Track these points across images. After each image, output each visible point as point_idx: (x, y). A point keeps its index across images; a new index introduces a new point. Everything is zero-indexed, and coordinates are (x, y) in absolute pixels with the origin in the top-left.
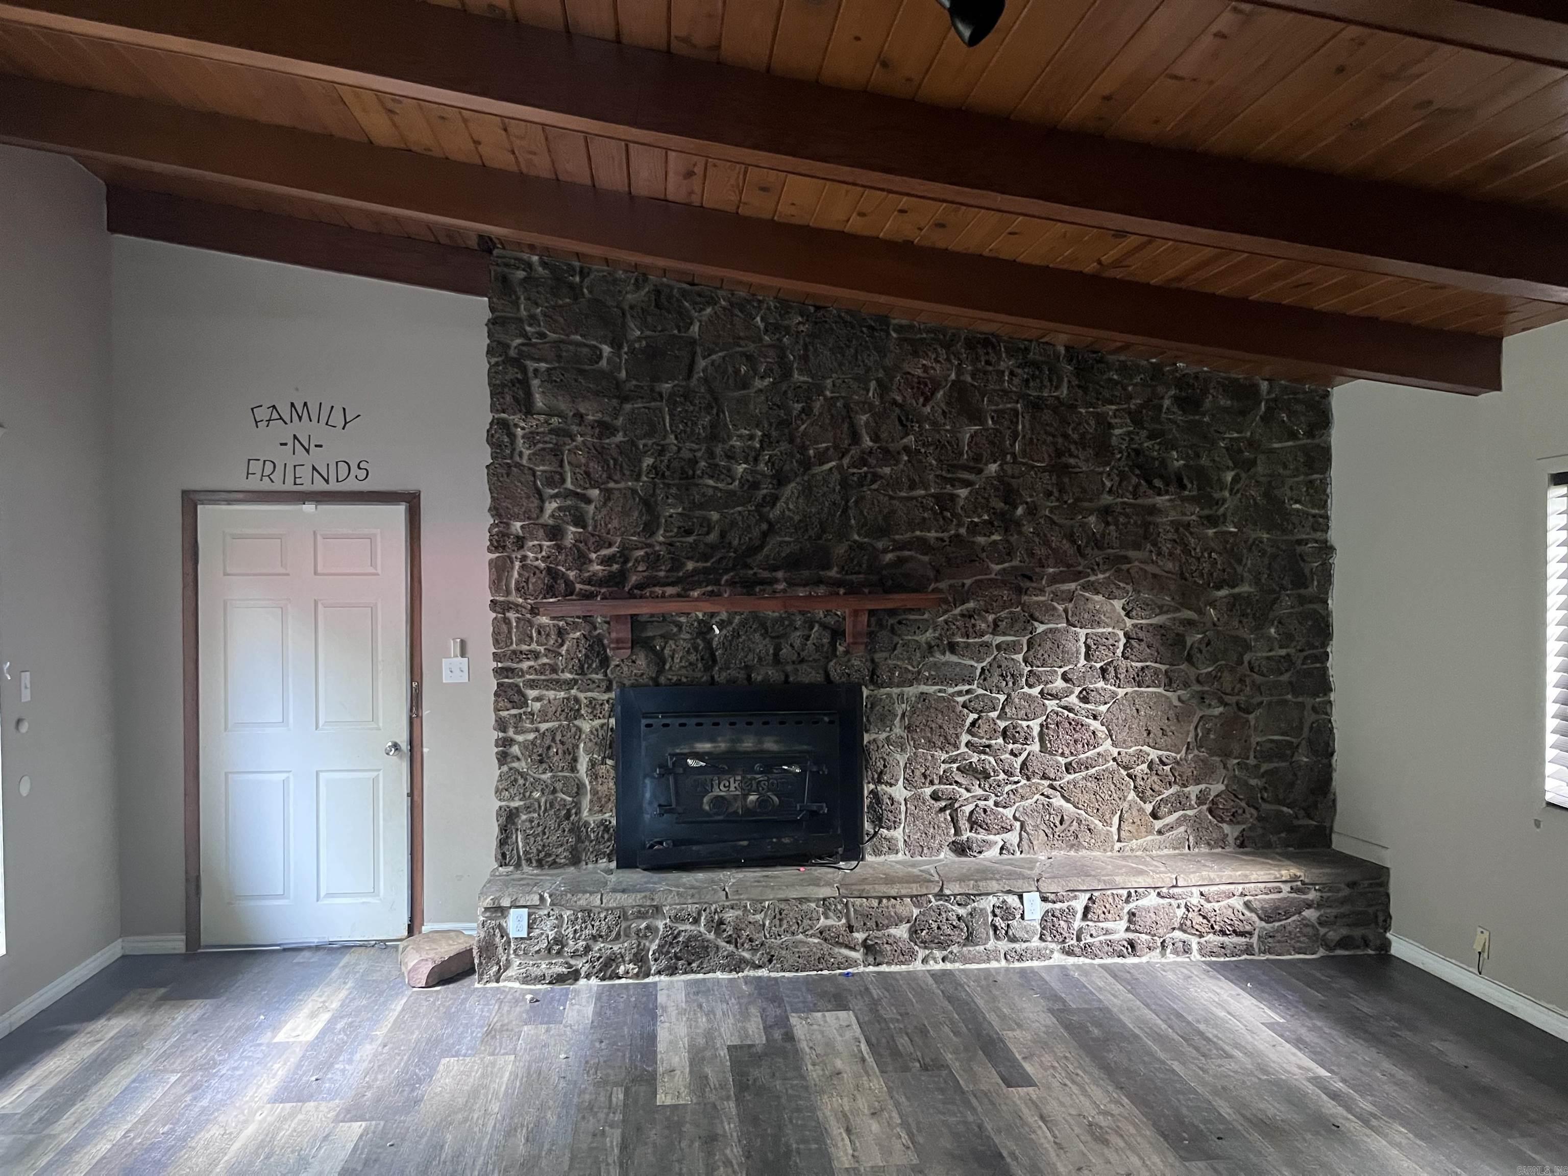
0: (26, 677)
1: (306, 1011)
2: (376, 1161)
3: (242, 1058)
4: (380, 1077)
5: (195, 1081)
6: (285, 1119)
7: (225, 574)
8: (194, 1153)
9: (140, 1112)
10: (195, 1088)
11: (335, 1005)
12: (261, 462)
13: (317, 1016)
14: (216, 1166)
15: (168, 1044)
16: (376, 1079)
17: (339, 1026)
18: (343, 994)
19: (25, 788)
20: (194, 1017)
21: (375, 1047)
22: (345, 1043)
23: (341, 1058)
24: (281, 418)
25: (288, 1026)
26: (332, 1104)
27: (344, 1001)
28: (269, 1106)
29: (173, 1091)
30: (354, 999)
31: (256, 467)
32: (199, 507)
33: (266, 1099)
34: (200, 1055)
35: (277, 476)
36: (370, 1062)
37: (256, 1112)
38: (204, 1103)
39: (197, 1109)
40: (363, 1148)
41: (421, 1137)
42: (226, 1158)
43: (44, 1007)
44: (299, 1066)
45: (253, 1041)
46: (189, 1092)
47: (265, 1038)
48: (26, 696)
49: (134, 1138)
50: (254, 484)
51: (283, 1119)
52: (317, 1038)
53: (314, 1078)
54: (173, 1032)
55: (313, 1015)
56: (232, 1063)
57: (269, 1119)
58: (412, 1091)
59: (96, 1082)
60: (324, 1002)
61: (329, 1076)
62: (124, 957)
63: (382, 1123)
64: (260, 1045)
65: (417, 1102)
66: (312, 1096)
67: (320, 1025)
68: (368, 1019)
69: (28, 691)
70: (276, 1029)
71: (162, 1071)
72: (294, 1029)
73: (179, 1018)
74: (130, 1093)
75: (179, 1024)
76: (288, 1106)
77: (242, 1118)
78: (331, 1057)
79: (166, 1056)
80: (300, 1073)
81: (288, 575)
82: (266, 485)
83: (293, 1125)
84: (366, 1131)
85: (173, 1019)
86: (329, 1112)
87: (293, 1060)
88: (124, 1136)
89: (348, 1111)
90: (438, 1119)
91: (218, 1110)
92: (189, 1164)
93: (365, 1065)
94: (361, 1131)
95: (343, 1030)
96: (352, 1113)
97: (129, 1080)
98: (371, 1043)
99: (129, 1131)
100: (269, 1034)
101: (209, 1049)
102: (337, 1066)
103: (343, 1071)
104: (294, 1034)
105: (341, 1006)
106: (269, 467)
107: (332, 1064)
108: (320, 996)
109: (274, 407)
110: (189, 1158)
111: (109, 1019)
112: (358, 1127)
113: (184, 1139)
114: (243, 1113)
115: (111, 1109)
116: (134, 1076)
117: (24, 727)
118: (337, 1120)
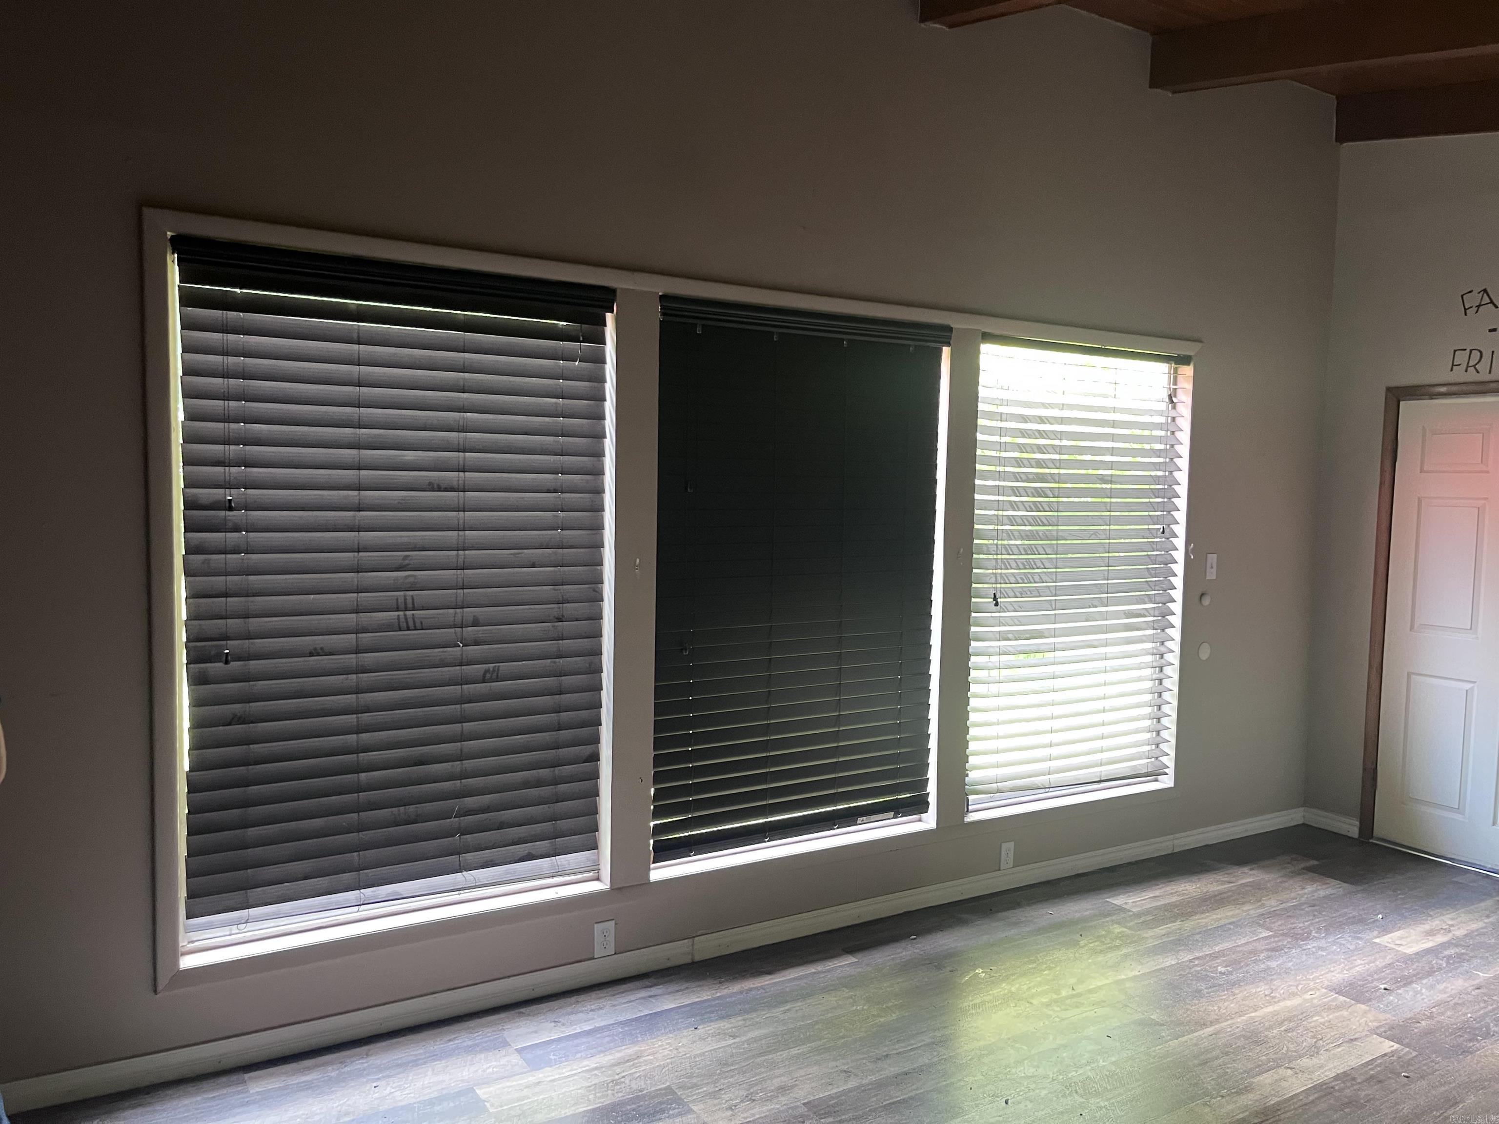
0: (1213, 559)
1: (1427, 927)
2: (1380, 1082)
3: (1334, 943)
4: (1449, 1013)
5: (1280, 944)
6: (1329, 1009)
7: (1422, 471)
8: (1231, 998)
9: (1217, 949)
10: (1274, 950)
11: (1460, 932)
12: (1468, 351)
13: (1434, 935)
14: (1240, 1016)
15: (1282, 906)
16: (1443, 1014)
17: (1447, 953)
18: (1480, 924)
19: (1205, 653)
20: (1322, 893)
21: (1466, 984)
22: (1440, 969)
23: (1424, 981)
24: (1492, 302)
25: (1398, 934)
26: (1382, 1017)
27: (1473, 932)
28: (1324, 991)
29: (1254, 944)
30: (1484, 934)
31: (1461, 358)
32: (1401, 403)
33: (1326, 983)
34: (1301, 925)
35: (1483, 367)
36: (1451, 996)
37: (1311, 990)
38: (1273, 964)
39: (1262, 966)
40: (1377, 1066)
41: (1441, 1085)
42: (1253, 1014)
43: (1210, 843)
44: (1380, 970)
45: (1355, 932)
46: (1267, 950)
47: (1367, 935)
48: (1212, 575)
49: (1196, 965)
50: (1459, 375)
51: (1328, 1008)
52: (1417, 954)
53: (1383, 986)
54: (1293, 899)
55: (1431, 933)
56: (1322, 943)
57: (1315, 1001)
58: (1470, 1040)
59: (1203, 912)
60: (1452, 926)
61: (1400, 991)
62: (1303, 824)
63: (1414, 1054)
64: (1359, 938)
65: (1466, 1052)
66: (1370, 1000)
67: (1430, 945)
68: (1482, 958)
69: (1214, 570)
70: (1385, 931)
71: (1260, 925)
72: (1401, 938)
73: (1309, 888)
74: (1222, 930)
75: (1305, 894)
76: (1342, 998)
77: (1294, 989)
78: (1414, 976)
79: (1273, 914)
80: (1376, 976)
81: (1488, 472)
82: (1472, 376)
83: (1331, 1017)
84: (1393, 1053)
85: (1303, 888)
86: (1374, 1021)
87: (1379, 963)
88: (1191, 961)
89: (1392, 1028)
90: (1474, 1078)
91: (1280, 974)
92: (1221, 1004)
93: (1443, 996)
94: (1389, 1050)
95: (1449, 957)
96: (1392, 1032)
97: (1227, 921)
98: (1465, 980)
99: (1198, 958)
100: (1375, 933)
101: (1312, 924)
102: (1414, 985)
103: (1417, 992)
104: (1398, 942)
105: (1466, 935)
106: (1476, 355)
107: (1412, 982)
108: (1452, 919)
109: (1485, 291)
110: (1224, 1000)
111: (1251, 869)
112: (1388, 1046)
113: (1234, 984)
114: (1297, 986)
115: (1197, 937)
116: (1234, 920)
117: (1206, 601)
118: (1374, 1031)
